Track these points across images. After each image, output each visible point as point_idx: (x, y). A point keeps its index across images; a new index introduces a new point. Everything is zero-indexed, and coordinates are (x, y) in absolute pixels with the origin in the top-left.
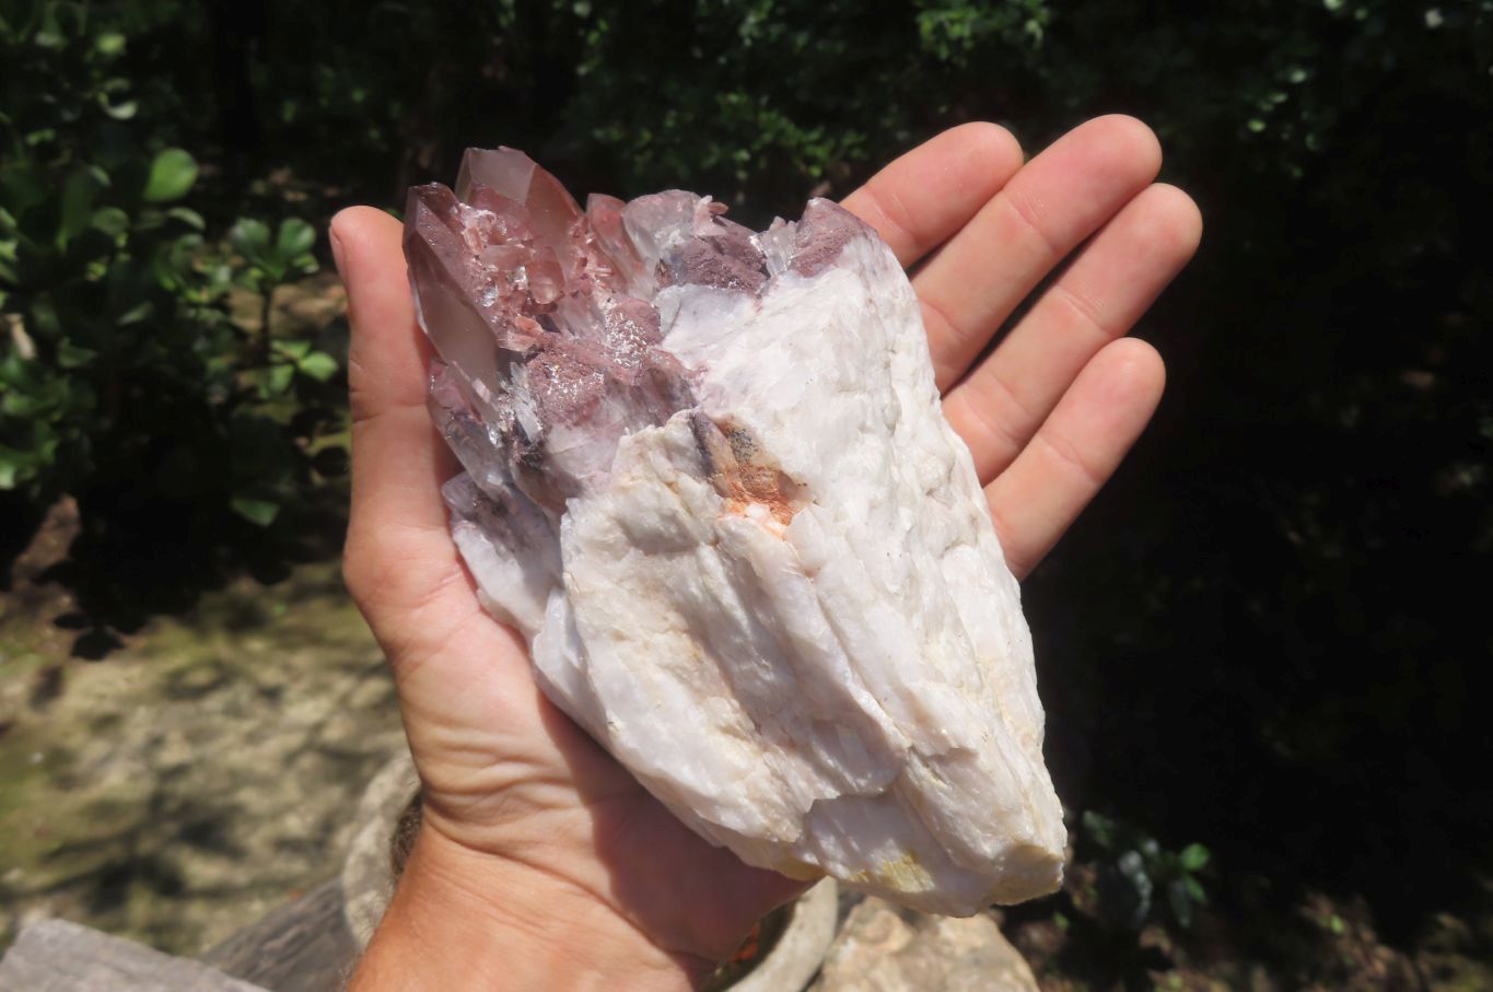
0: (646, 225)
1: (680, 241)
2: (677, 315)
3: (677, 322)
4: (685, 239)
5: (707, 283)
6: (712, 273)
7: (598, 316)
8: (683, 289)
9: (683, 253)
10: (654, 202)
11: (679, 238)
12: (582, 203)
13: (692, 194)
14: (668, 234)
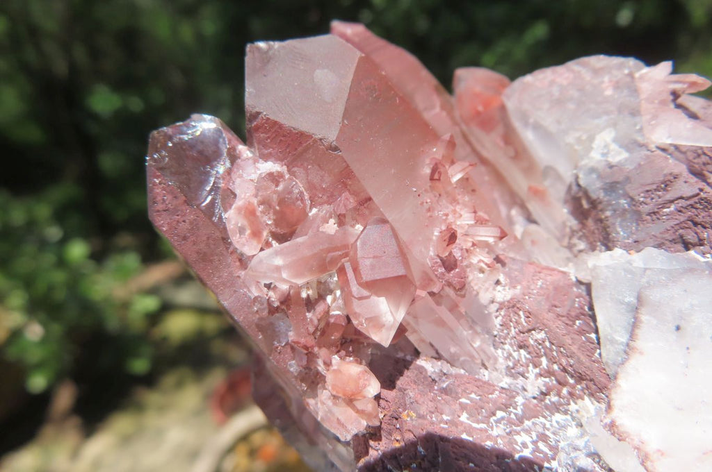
0: (548, 122)
1: (619, 156)
2: (634, 326)
3: (639, 344)
4: (628, 149)
5: (687, 246)
6: (696, 224)
7: (477, 319)
8: (638, 259)
9: (628, 179)
10: (559, 80)
11: (614, 147)
12: (446, 82)
13: (631, 62)
14: (591, 139)
